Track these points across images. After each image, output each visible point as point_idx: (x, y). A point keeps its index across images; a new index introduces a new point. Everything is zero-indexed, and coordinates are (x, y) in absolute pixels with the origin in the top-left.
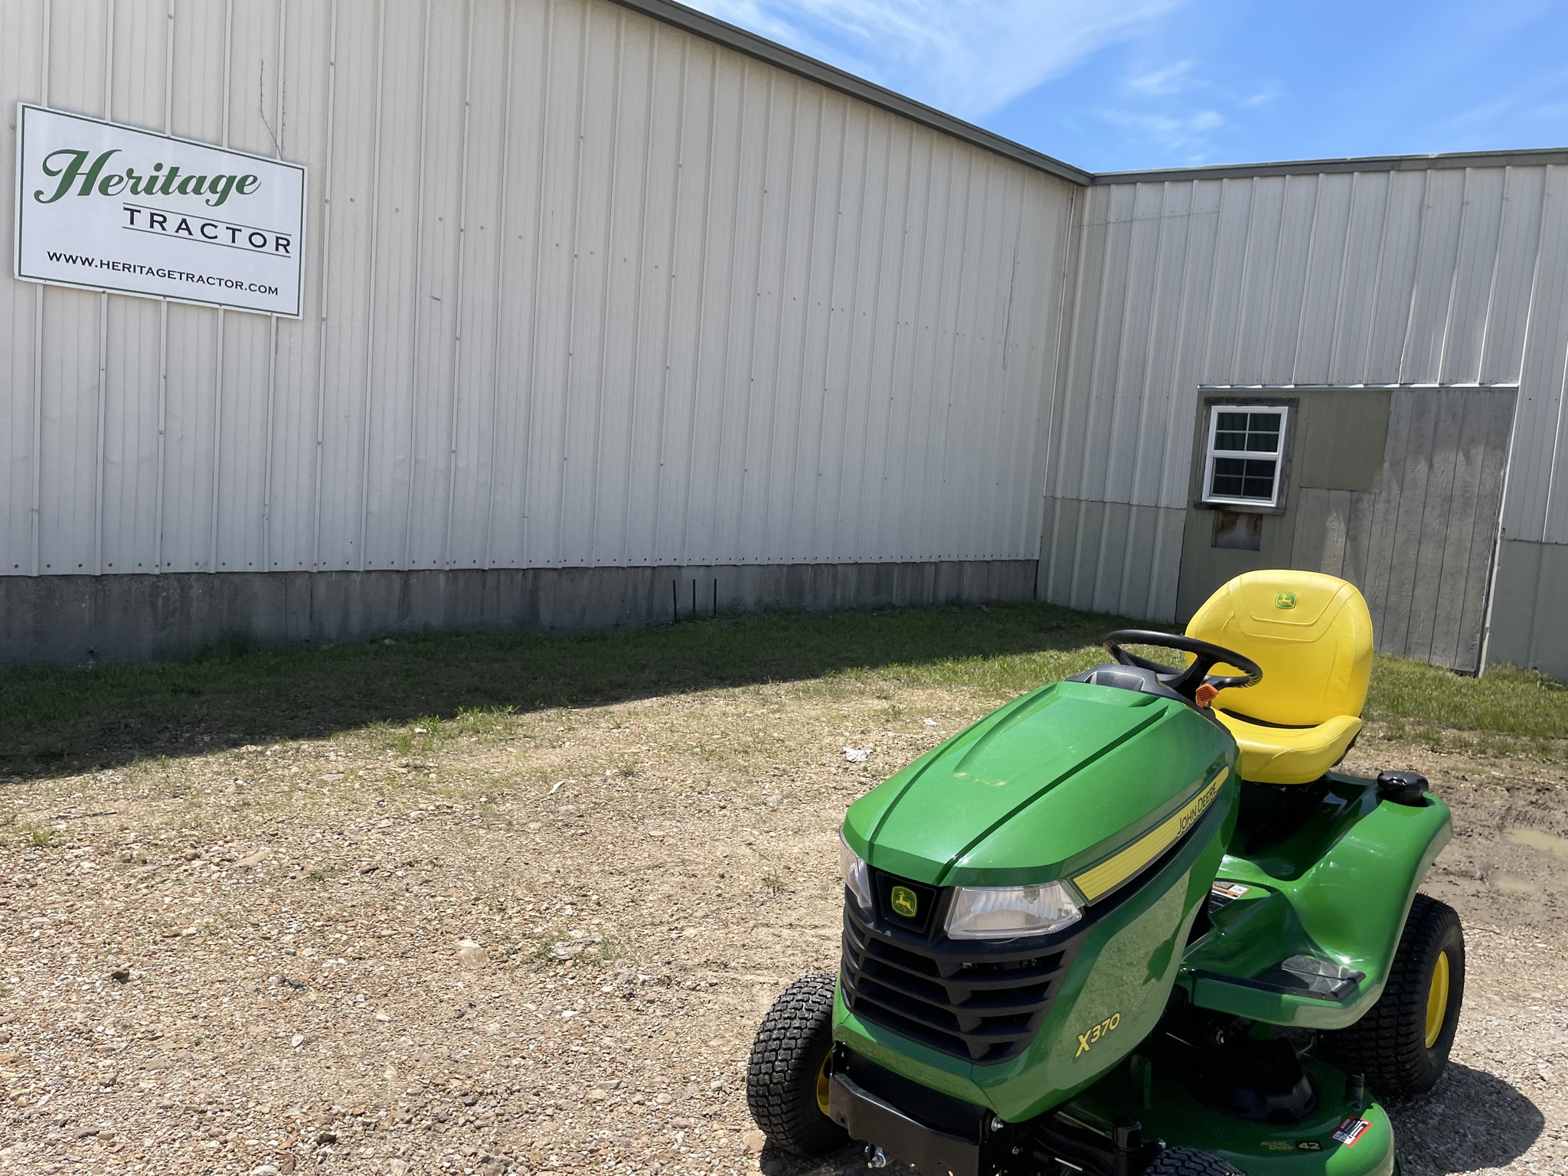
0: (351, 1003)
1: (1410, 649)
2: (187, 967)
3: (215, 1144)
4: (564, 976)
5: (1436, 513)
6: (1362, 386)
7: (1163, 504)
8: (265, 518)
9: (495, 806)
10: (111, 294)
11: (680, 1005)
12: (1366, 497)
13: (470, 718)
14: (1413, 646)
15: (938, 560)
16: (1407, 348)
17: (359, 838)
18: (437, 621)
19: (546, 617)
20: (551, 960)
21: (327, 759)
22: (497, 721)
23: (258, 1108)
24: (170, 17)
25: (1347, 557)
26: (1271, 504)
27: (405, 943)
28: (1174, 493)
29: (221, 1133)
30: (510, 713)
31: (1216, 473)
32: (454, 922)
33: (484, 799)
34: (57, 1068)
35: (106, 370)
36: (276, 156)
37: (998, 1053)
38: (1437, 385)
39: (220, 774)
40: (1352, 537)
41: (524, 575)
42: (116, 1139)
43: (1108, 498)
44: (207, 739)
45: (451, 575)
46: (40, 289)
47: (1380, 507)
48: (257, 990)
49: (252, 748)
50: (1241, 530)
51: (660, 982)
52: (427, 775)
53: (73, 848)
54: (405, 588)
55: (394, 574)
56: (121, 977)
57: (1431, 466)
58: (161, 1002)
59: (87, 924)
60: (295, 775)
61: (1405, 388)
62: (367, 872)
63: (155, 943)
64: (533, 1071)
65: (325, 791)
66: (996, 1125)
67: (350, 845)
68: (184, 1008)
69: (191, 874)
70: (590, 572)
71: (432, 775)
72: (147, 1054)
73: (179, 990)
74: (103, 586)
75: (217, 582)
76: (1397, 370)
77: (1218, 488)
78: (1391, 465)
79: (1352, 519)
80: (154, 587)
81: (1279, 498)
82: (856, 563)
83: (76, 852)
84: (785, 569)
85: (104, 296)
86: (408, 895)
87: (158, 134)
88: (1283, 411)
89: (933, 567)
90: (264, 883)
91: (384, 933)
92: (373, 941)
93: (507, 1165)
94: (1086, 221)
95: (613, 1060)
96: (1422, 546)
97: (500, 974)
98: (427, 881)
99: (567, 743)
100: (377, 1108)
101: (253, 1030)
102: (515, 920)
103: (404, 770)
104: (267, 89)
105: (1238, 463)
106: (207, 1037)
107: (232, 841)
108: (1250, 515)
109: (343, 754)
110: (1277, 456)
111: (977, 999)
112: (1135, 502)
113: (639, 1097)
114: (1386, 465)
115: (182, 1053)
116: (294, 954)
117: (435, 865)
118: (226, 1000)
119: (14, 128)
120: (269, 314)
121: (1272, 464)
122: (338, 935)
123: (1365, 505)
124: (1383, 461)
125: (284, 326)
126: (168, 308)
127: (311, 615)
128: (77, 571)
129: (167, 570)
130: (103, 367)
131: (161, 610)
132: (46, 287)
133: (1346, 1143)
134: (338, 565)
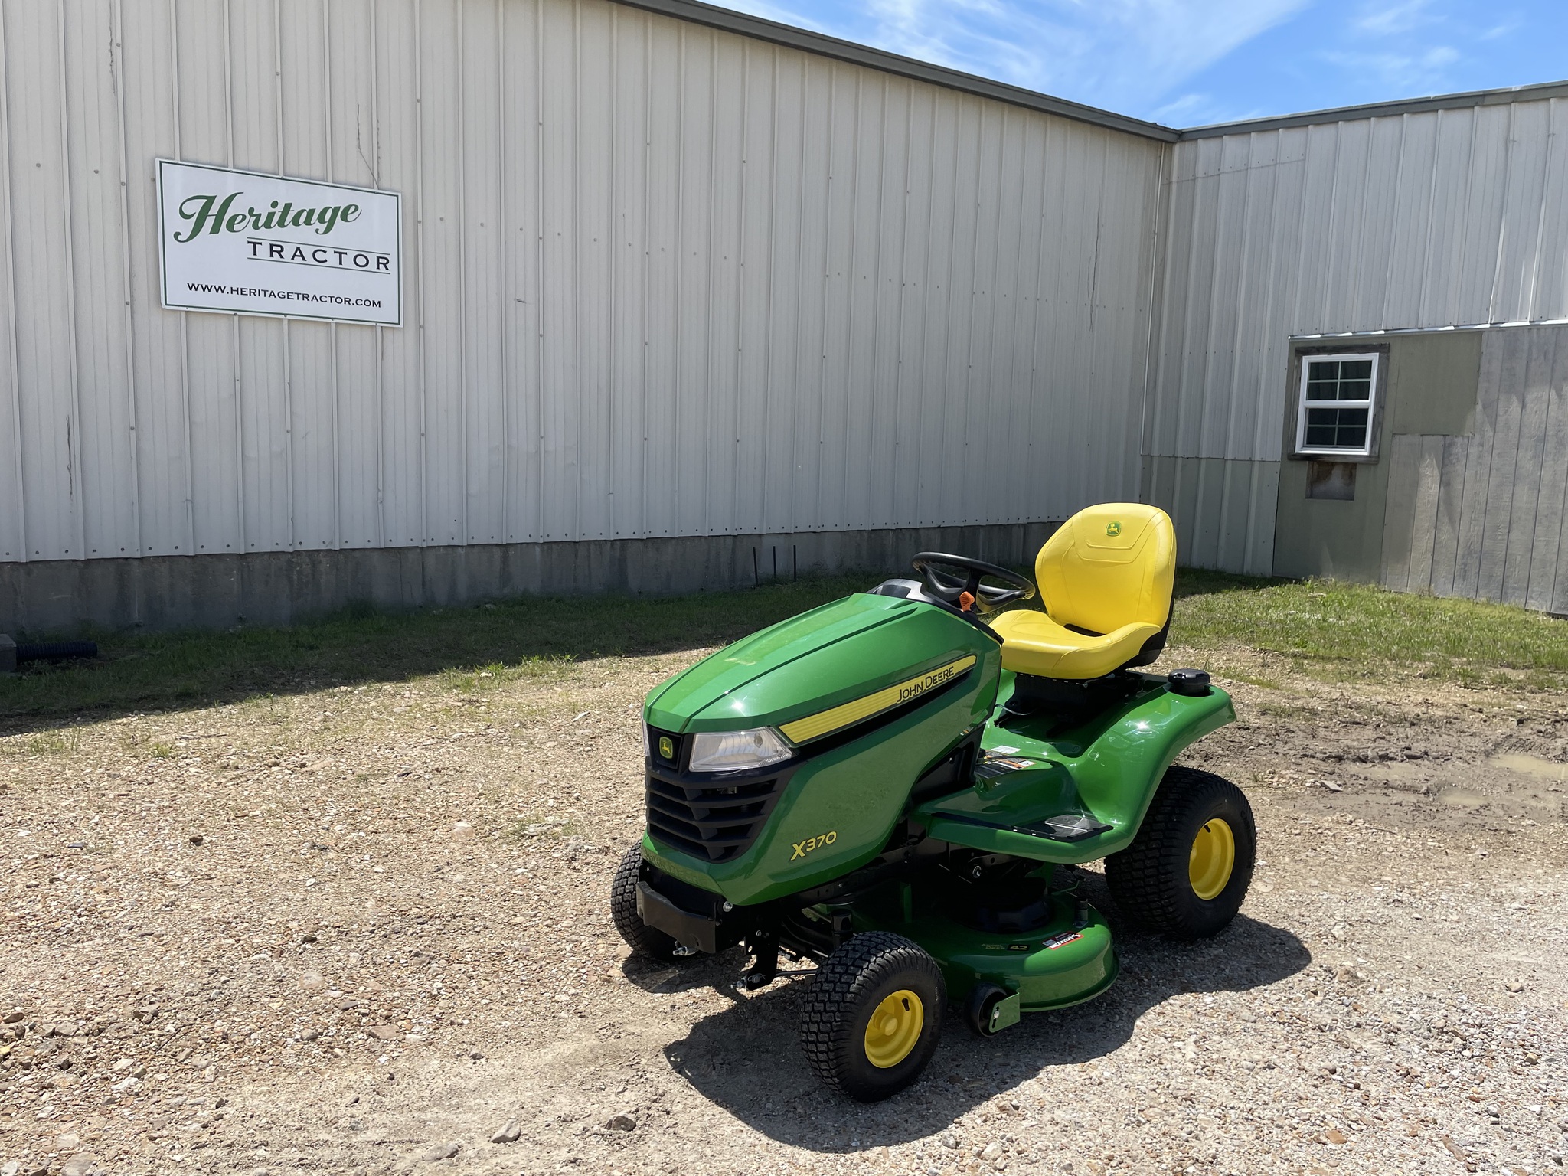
0: (358, 860)
1: (1506, 593)
2: (246, 836)
3: (232, 941)
4: (529, 846)
5: (1531, 454)
6: (1452, 328)
7: (1257, 457)
8: (380, 502)
9: (524, 730)
10: (240, 316)
11: (610, 866)
12: (1459, 441)
13: (531, 665)
14: (1510, 591)
15: (1026, 522)
16: (1497, 286)
17: (405, 752)
18: (534, 588)
19: (634, 583)
20: (522, 836)
21: (403, 696)
22: (553, 667)
23: (268, 922)
24: (278, 74)
25: (1441, 503)
26: (1364, 452)
27: (413, 823)
28: (1268, 447)
29: (237, 935)
30: (568, 661)
31: (1310, 423)
32: (457, 810)
33: (517, 725)
34: (136, 896)
35: (241, 380)
36: (375, 186)
37: (729, 854)
38: (1528, 323)
39: (314, 707)
40: (1445, 482)
41: (612, 545)
42: (165, 937)
43: (1204, 455)
44: (313, 682)
45: (545, 547)
46: (183, 315)
47: (1474, 451)
48: (292, 851)
49: (343, 688)
50: (1336, 480)
51: (601, 851)
52: (478, 707)
53: (186, 758)
54: (505, 559)
55: (494, 547)
56: (197, 841)
57: (1524, 406)
58: (221, 857)
59: (183, 808)
60: (373, 708)
61: (1495, 328)
62: (403, 775)
63: (228, 821)
64: (477, 905)
65: (392, 719)
66: (727, 907)
67: (396, 757)
68: (236, 861)
69: (268, 776)
70: (674, 541)
71: (482, 708)
72: (201, 888)
73: (236, 850)
74: (248, 563)
76: (1487, 309)
77: (1312, 439)
78: (1484, 407)
79: (1445, 464)
80: (290, 563)
81: (1372, 446)
82: (939, 527)
83: (187, 761)
84: (866, 534)
85: (236, 318)
86: (428, 791)
87: (274, 176)
88: (1374, 357)
89: (1022, 529)
90: (321, 782)
91: (401, 816)
92: (391, 821)
93: (432, 958)
94: (1174, 178)
95: (540, 899)
96: (1516, 488)
97: (480, 845)
98: (447, 782)
99: (607, 684)
100: (352, 923)
101: (281, 876)
102: (505, 809)
103: (460, 704)
104: (364, 130)
105: (1331, 413)
106: (247, 879)
107: (307, 754)
108: (1346, 465)
109: (416, 692)
110: (1369, 403)
111: (714, 815)
112: (1229, 456)
113: (549, 922)
114: (1479, 407)
115: (225, 889)
116: (328, 829)
117: (457, 771)
118: (268, 856)
119: (154, 180)
120: (374, 324)
121: (1365, 411)
122: (365, 817)
123: (1457, 450)
124: (1475, 403)
125: (388, 334)
126: (289, 324)
127: (424, 585)
128: (226, 551)
129: (299, 548)
130: (238, 377)
131: (296, 582)
132: (188, 313)
133: (1053, 947)
134: (444, 541)
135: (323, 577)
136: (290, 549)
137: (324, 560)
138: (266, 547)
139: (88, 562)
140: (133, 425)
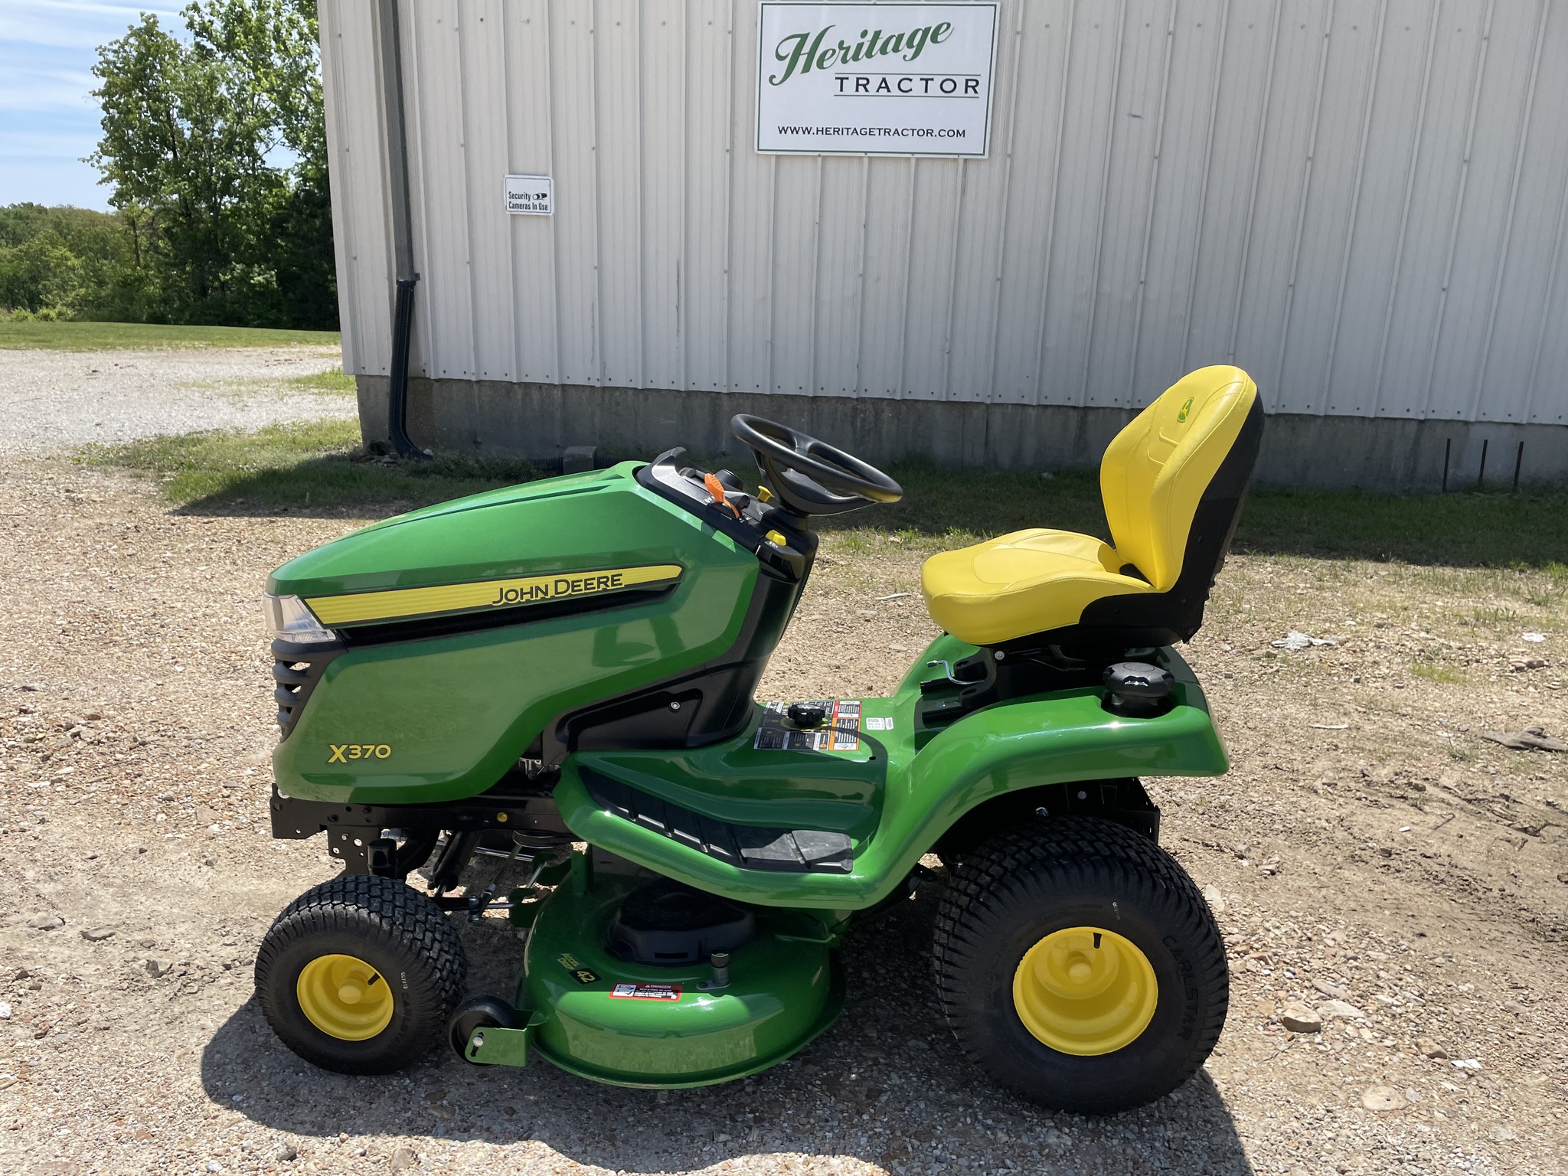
8: (947, 352)
10: (824, 157)
46: (773, 160)
54: (1083, 425)
55: (1071, 410)
66: (281, 796)
74: (818, 406)
75: (904, 408)
80: (855, 409)
85: (820, 159)
87: (866, 3)
119: (755, 24)
125: (971, 167)
126: (870, 164)
127: (987, 444)
128: (798, 393)
129: (864, 395)
132: (778, 157)
133: (615, 993)
134: (1013, 398)
135: (885, 426)
136: (854, 396)
137: (887, 409)
138: (833, 391)
139: (689, 393)
140: (726, 268)
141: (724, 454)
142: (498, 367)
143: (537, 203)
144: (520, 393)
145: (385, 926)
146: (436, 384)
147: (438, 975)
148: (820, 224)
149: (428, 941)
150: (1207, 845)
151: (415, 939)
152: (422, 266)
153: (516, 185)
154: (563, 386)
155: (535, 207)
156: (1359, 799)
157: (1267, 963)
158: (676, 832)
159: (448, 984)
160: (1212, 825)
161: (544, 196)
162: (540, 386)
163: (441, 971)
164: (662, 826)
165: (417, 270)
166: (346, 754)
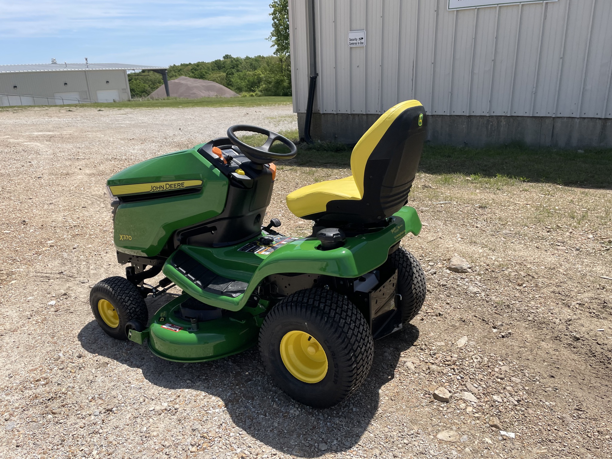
8: (534, 93)
10: (478, 9)
46: (455, 12)
55: (598, 119)
74: (471, 120)
80: (488, 121)
85: (476, 10)
125: (550, 6)
126: (499, 10)
127: (553, 136)
128: (462, 114)
129: (493, 114)
130: (474, 37)
131: (489, 130)
132: (457, 11)
133: (164, 326)
134: (566, 114)
135: (502, 128)
136: (488, 115)
137: (503, 120)
138: (478, 113)
140: (433, 62)
141: (428, 141)
142: (344, 109)
143: (359, 41)
144: (351, 117)
145: (113, 293)
146: (323, 115)
147: (128, 311)
148: (475, 39)
149: (126, 300)
150: (484, 320)
151: (121, 298)
152: (319, 71)
153: (352, 35)
154: (367, 114)
155: (359, 43)
156: (590, 313)
157: (455, 371)
158: (189, 275)
159: (133, 315)
160: (495, 313)
161: (362, 38)
162: (358, 115)
163: (130, 310)
164: (185, 272)
165: (317, 72)
166: (123, 237)
